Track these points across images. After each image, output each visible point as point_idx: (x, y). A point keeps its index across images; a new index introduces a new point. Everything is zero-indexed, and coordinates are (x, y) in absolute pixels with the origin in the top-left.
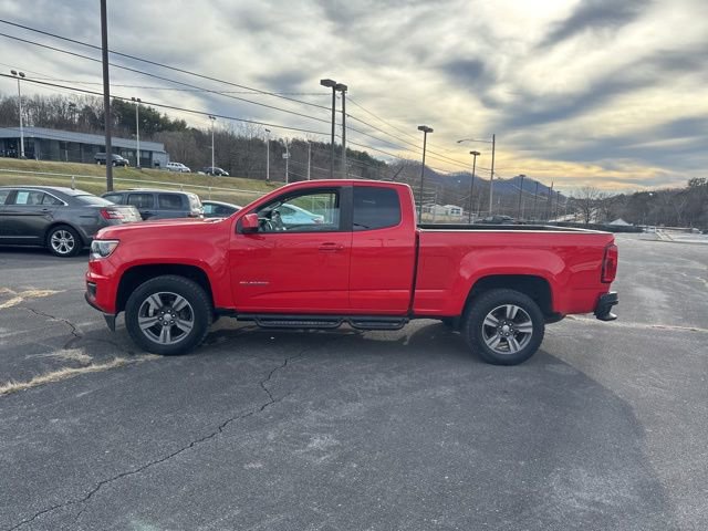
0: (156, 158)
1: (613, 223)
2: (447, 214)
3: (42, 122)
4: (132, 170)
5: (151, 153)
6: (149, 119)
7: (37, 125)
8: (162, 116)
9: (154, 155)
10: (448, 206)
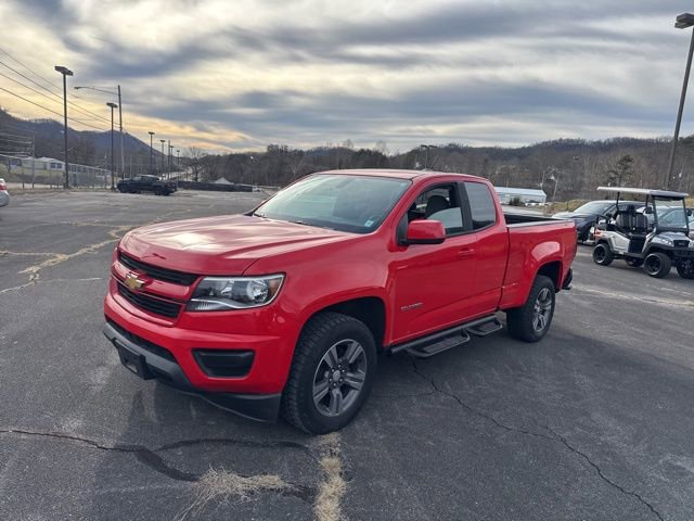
1: (217, 182)
2: (45, 169)
10: (44, 159)
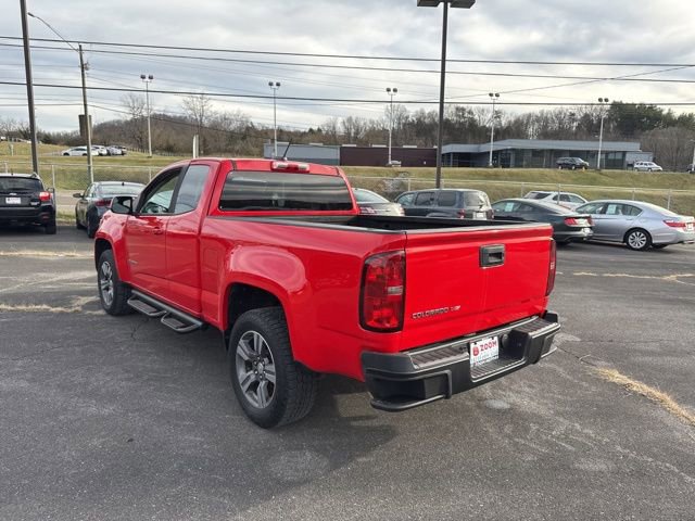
0: (629, 158)
3: (545, 134)
4: (591, 173)
5: (624, 153)
6: (648, 118)
7: (539, 138)
8: (665, 112)
9: (627, 155)
